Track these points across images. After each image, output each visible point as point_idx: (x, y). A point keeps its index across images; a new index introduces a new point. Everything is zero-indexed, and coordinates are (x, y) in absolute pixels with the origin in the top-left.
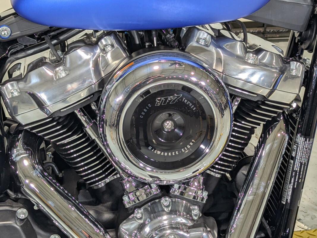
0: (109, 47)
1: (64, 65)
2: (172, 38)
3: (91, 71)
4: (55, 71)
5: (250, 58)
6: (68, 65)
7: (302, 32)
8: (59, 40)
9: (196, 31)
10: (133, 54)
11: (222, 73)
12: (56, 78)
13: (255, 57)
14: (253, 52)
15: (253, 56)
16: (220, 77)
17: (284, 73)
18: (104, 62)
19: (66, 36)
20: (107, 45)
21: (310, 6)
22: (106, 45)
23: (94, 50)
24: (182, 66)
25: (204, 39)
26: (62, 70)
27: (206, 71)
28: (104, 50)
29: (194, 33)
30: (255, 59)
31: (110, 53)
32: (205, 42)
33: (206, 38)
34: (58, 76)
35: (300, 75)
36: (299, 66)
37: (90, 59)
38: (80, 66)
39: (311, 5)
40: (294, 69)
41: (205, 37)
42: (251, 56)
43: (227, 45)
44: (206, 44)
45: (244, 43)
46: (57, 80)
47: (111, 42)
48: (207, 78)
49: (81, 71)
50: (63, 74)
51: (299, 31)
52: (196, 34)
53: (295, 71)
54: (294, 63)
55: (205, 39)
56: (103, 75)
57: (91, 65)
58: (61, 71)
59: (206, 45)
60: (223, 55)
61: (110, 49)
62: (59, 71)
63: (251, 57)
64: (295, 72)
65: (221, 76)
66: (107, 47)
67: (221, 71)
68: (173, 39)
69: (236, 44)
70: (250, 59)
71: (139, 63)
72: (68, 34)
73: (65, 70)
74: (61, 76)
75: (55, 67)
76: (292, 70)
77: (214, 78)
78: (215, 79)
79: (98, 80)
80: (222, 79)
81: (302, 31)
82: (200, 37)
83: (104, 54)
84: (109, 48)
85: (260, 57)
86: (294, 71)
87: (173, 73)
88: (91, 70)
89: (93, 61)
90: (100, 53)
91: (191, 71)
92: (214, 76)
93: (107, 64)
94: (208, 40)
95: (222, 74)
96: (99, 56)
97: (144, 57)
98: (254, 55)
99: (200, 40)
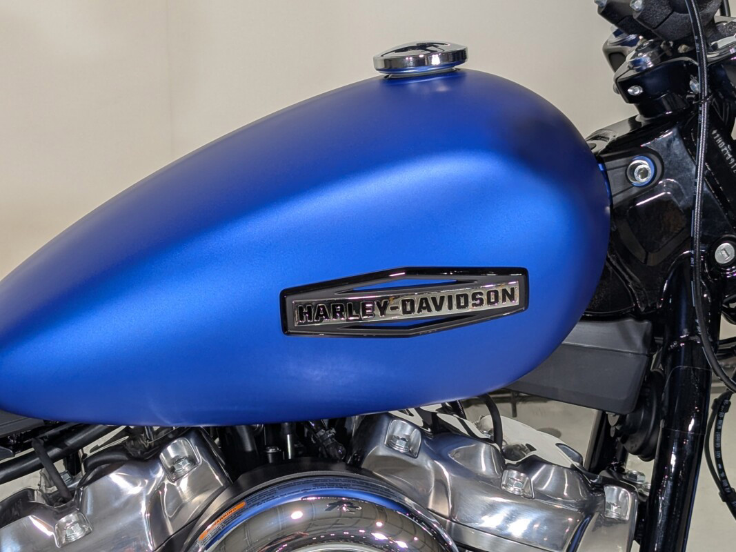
0: (184, 464)
1: (80, 511)
2: (331, 437)
3: (142, 523)
4: (58, 526)
5: (512, 481)
6: (89, 512)
7: (626, 416)
8: (66, 448)
9: (386, 420)
10: (242, 480)
11: (450, 518)
12: (60, 541)
13: (524, 478)
14: (519, 467)
15: (518, 477)
16: (444, 527)
17: (592, 515)
18: (174, 501)
19: (82, 437)
20: (180, 460)
21: (642, 356)
22: (177, 460)
23: (151, 472)
24: (355, 507)
25: (404, 439)
26: (75, 523)
27: (410, 516)
28: (173, 470)
29: (382, 426)
30: (523, 483)
31: (187, 478)
32: (406, 445)
33: (408, 437)
34: (66, 535)
35: (627, 518)
36: (625, 496)
37: (140, 495)
38: (117, 512)
39: (644, 354)
40: (614, 504)
41: (407, 434)
42: (514, 477)
43: (457, 452)
44: (410, 451)
45: (495, 445)
46: (63, 546)
47: (190, 451)
48: (413, 531)
49: (121, 524)
50: (77, 533)
51: (618, 412)
52: (385, 427)
53: (616, 508)
54: (614, 489)
55: (407, 440)
56: (171, 532)
57: (144, 508)
58: (72, 525)
59: (409, 454)
60: (450, 476)
61: (187, 469)
62: (69, 524)
63: (514, 480)
64: (616, 510)
65: (447, 524)
66: (181, 463)
67: (447, 513)
68: (332, 440)
69: (477, 450)
70: (512, 484)
71: (258, 504)
72: (87, 434)
73: (80, 522)
74: (72, 536)
75: (57, 513)
76: (610, 506)
77: (430, 530)
78: (432, 533)
79: (159, 545)
80: (449, 533)
81: (624, 413)
82: (396, 434)
83: (174, 482)
84: (185, 467)
85: (534, 478)
86: (614, 508)
87: (335, 526)
88: (144, 521)
89: (147, 497)
90: (163, 479)
91: (375, 519)
92: (430, 526)
93: (180, 505)
94: (415, 442)
95: (448, 521)
96: (161, 487)
97: (268, 490)
98: (522, 475)
99: (396, 442)
